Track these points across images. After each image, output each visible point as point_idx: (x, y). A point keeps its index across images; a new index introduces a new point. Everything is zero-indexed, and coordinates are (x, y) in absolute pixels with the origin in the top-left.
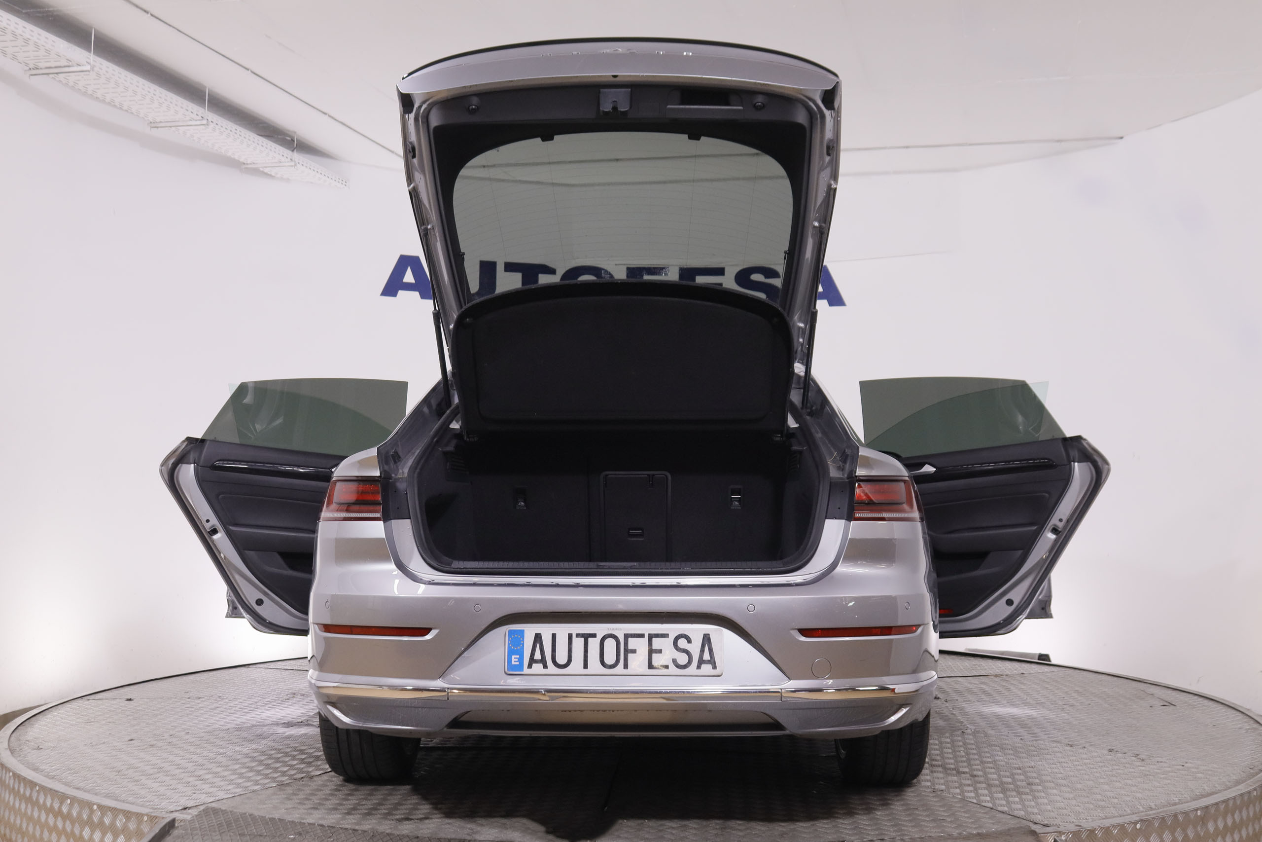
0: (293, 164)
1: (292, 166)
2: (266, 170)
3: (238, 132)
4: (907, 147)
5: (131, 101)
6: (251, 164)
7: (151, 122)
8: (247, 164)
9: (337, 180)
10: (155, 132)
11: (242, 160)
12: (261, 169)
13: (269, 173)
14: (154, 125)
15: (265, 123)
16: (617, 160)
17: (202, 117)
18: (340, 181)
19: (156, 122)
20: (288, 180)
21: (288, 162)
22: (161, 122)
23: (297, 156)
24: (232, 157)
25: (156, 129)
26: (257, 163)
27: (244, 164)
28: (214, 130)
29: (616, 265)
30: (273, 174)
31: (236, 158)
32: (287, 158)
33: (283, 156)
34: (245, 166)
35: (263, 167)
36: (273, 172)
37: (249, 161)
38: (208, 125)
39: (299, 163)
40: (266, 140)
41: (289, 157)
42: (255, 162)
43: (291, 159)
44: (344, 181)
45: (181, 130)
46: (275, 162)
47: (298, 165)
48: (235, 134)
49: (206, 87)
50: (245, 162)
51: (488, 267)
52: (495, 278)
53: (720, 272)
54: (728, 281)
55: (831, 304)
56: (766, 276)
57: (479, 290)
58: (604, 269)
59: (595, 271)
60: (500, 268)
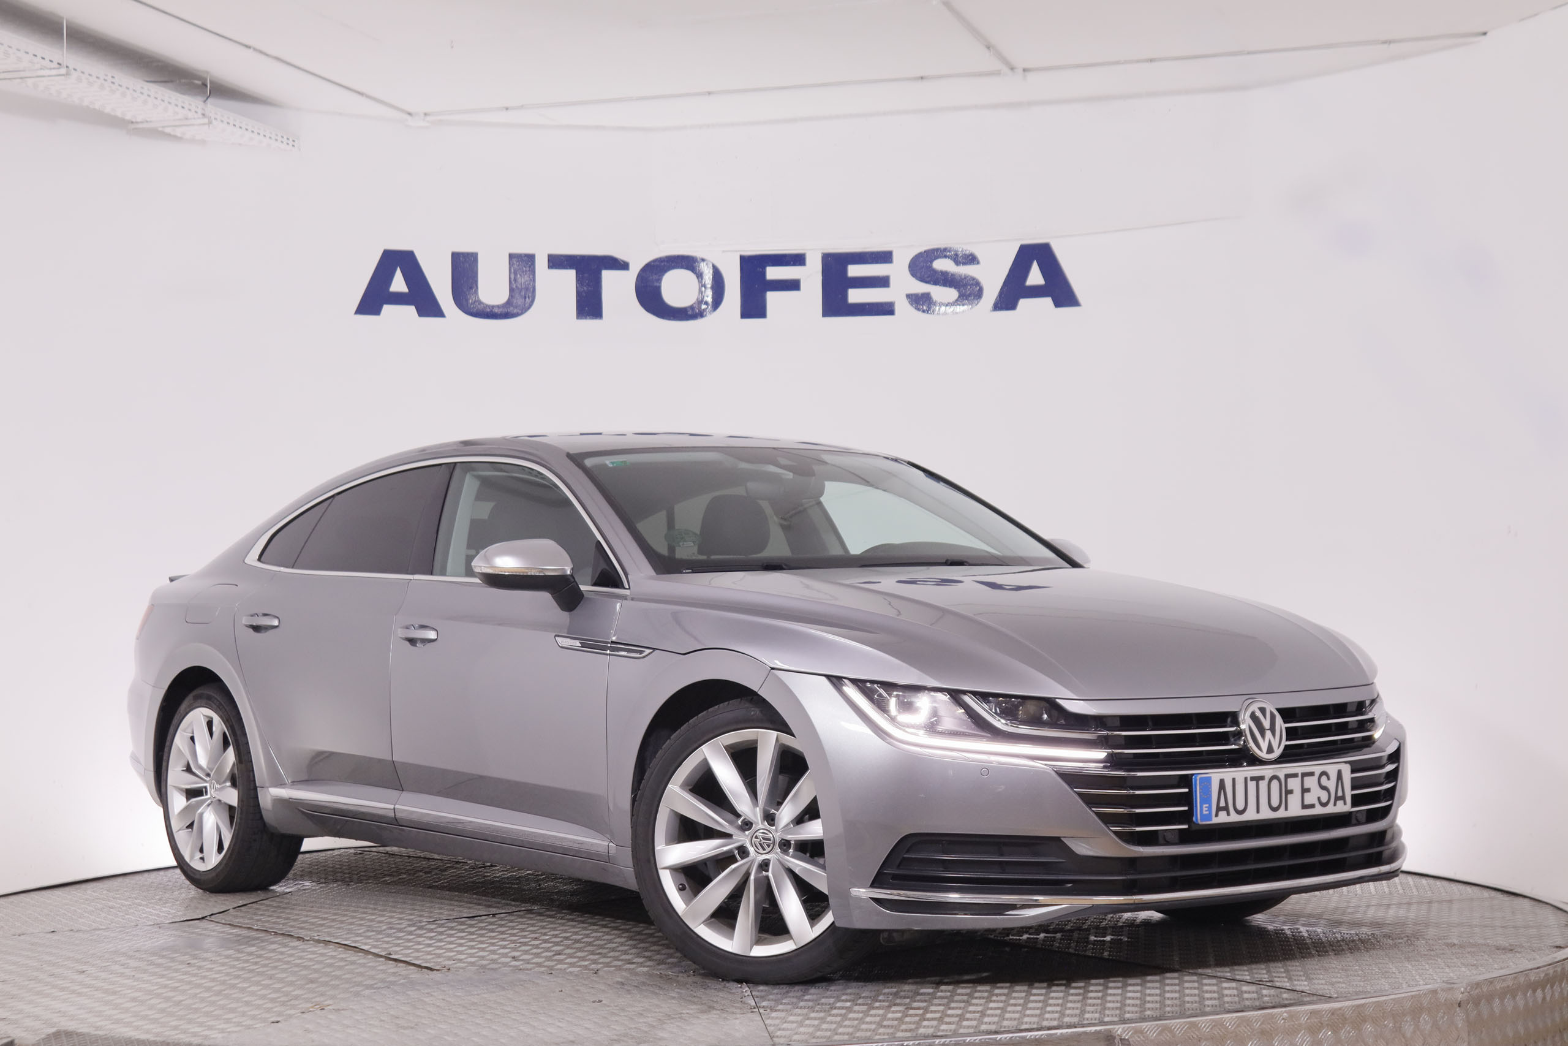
0: (206, 121)
1: (205, 124)
2: (168, 130)
4: (1151, 60)
6: (142, 122)
8: (137, 123)
9: (279, 139)
11: (128, 117)
12: (160, 129)
13: (172, 133)
15: (159, 61)
16: (709, 93)
17: (60, 63)
18: (285, 140)
20: (203, 142)
21: (199, 118)
23: (216, 108)
24: (113, 114)
26: (151, 122)
27: (132, 122)
28: (79, 80)
29: (724, 251)
30: (179, 135)
31: (119, 114)
32: (196, 112)
33: (190, 110)
34: (133, 126)
35: (163, 127)
36: (178, 132)
37: (139, 120)
38: (68, 74)
39: (216, 119)
40: (161, 88)
41: (200, 111)
42: (148, 120)
43: (203, 115)
44: (291, 140)
45: (30, 81)
46: (180, 120)
47: (214, 122)
48: (112, 85)
49: (63, 18)
50: (134, 120)
51: (522, 263)
52: (534, 280)
53: (885, 257)
54: (898, 271)
55: (1058, 304)
56: (957, 263)
57: (509, 299)
58: (703, 260)
59: (688, 263)
60: (541, 263)
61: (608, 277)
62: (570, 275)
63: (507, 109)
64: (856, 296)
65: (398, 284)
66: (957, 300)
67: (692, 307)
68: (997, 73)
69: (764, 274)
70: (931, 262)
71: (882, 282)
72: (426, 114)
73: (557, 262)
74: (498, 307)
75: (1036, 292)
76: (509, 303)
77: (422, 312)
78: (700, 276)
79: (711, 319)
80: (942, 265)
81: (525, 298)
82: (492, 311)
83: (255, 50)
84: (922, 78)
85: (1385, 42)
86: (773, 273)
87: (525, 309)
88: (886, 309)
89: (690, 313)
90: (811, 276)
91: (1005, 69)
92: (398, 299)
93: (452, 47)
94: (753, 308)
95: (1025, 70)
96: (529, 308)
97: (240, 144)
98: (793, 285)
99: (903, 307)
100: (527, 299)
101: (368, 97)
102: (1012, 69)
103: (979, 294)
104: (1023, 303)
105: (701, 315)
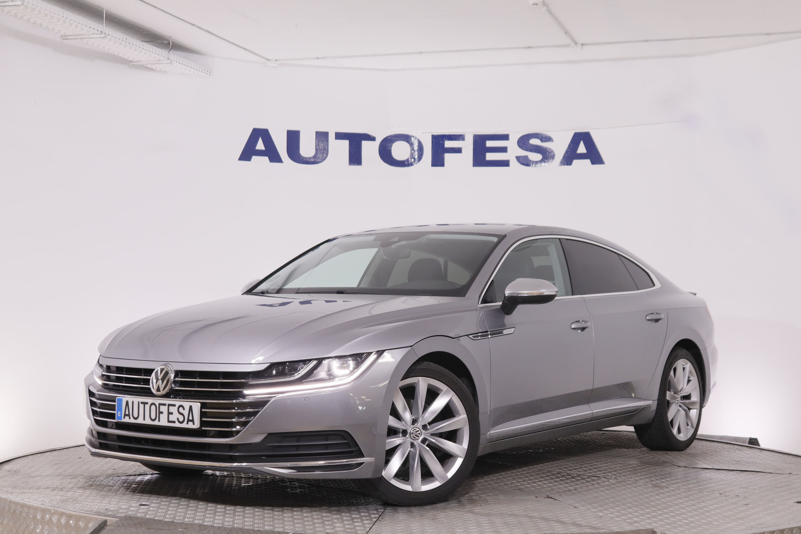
0: (169, 61)
1: (169, 63)
2: (150, 66)
3: (128, 41)
5: (48, 22)
6: (137, 61)
7: (62, 36)
8: (134, 62)
9: (203, 71)
10: (65, 41)
11: (130, 59)
12: (145, 65)
13: (151, 68)
14: (64, 37)
15: (148, 31)
16: (421, 53)
17: (101, 32)
18: (206, 72)
19: (67, 36)
20: (166, 72)
21: (166, 60)
22: (70, 35)
23: (174, 55)
24: (123, 57)
25: (66, 40)
26: (141, 61)
28: (110, 40)
29: (423, 133)
30: (154, 68)
31: (126, 57)
32: (165, 57)
33: (162, 56)
34: (133, 63)
35: (147, 64)
36: (154, 67)
37: (135, 60)
38: (106, 37)
39: (174, 61)
40: (148, 45)
41: (166, 56)
42: (140, 60)
43: (168, 58)
44: (209, 72)
45: (85, 41)
46: (156, 61)
47: (173, 62)
48: (125, 43)
49: (103, 9)
50: (133, 60)
51: (322, 137)
52: (328, 145)
53: (505, 137)
54: (512, 145)
55: (593, 163)
56: (542, 141)
57: (315, 154)
58: (413, 137)
59: (406, 138)
60: (332, 137)
61: (365, 144)
62: (346, 143)
63: (318, 58)
64: (490, 156)
65: (260, 146)
66: (542, 160)
67: (408, 160)
68: (568, 46)
69: (444, 144)
70: (529, 140)
71: (504, 150)
72: (276, 60)
73: (340, 136)
74: (310, 158)
75: (582, 157)
76: (315, 156)
77: (271, 160)
78: (411, 144)
79: (416, 166)
80: (534, 142)
81: (323, 154)
82: (306, 160)
83: (197, 26)
84: (530, 47)
85: (767, 34)
86: (448, 144)
87: (324, 159)
88: (505, 163)
89: (407, 163)
90: (467, 146)
91: (573, 44)
92: (260, 153)
93: (296, 27)
94: (438, 161)
95: (582, 45)
96: (325, 159)
97: (184, 74)
98: (458, 150)
99: (514, 163)
100: (324, 154)
101: (249, 51)
102: (576, 44)
103: (553, 157)
104: (575, 162)
105: (411, 164)
